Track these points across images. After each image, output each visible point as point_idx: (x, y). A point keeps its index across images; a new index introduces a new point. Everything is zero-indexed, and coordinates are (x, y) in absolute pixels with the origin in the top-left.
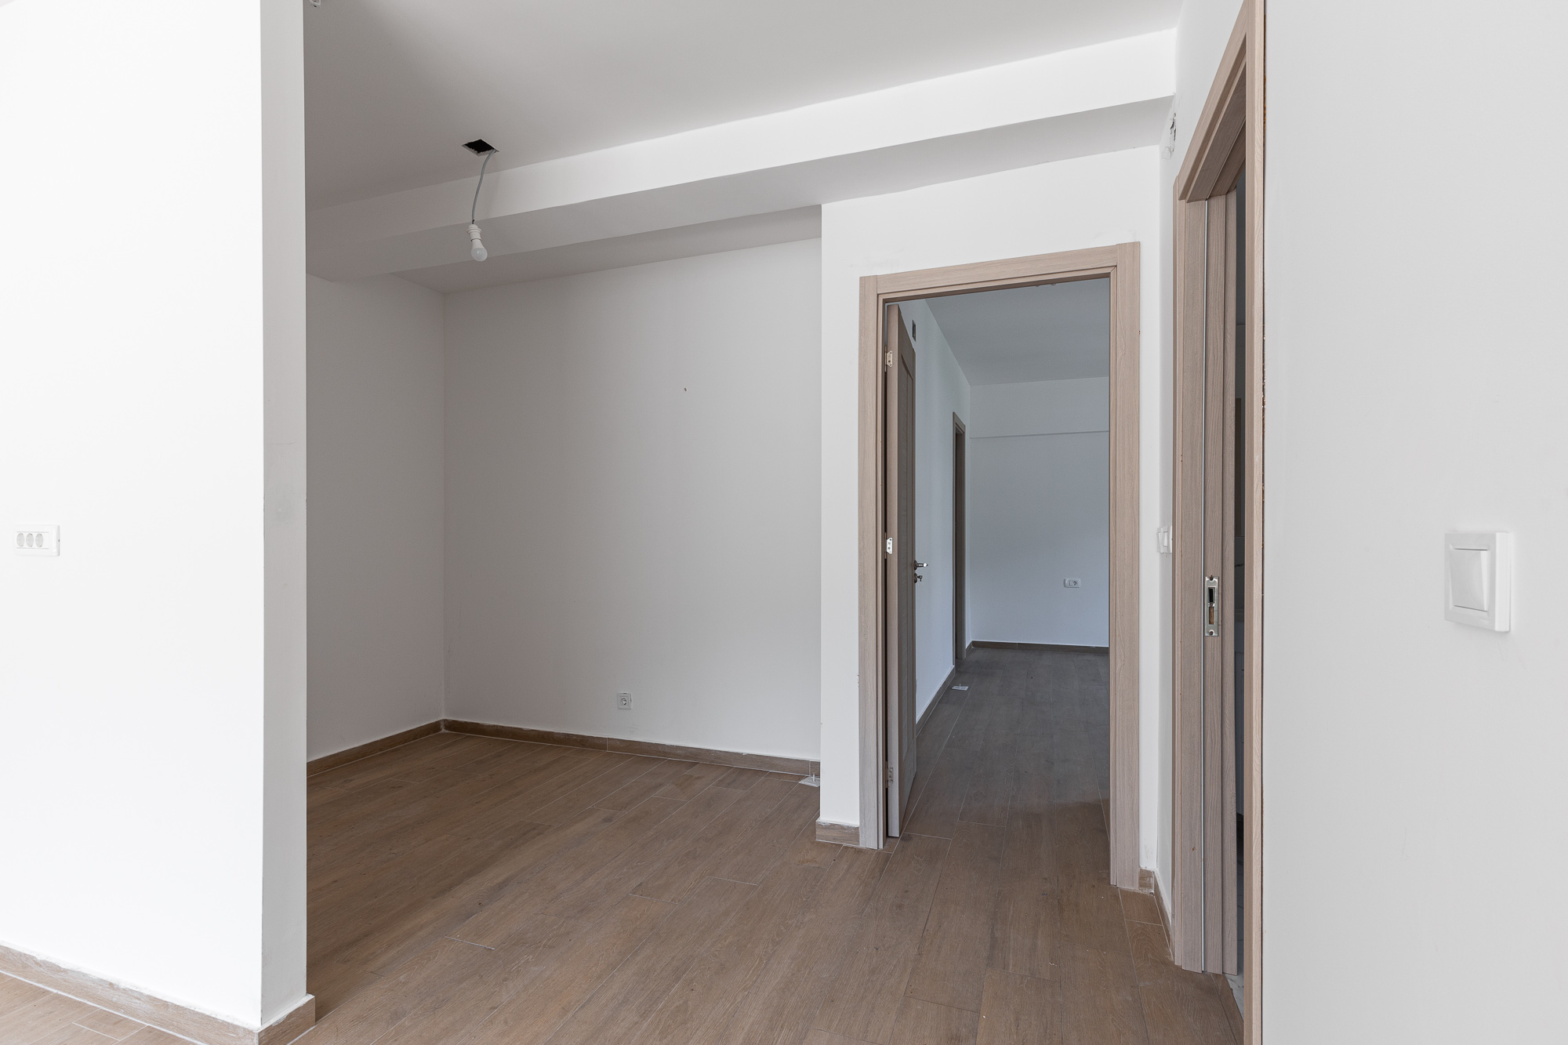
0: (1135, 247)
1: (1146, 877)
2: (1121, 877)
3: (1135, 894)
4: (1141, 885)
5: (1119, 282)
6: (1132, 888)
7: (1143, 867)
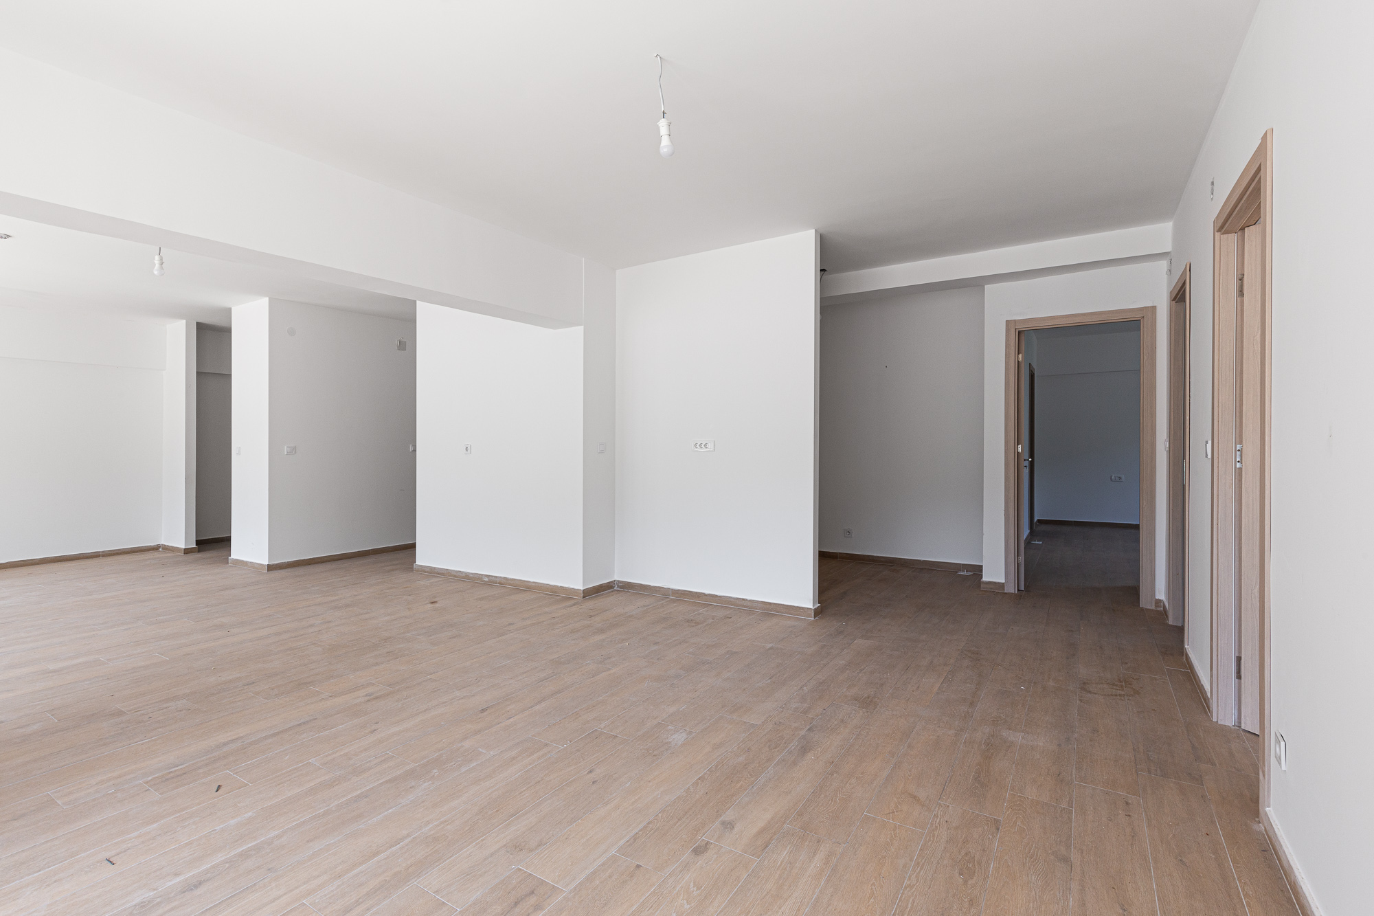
0: (1154, 308)
1: (1158, 602)
2: (1145, 603)
3: (1153, 610)
4: (1156, 607)
5: (1145, 326)
6: (1151, 608)
7: (1157, 598)
